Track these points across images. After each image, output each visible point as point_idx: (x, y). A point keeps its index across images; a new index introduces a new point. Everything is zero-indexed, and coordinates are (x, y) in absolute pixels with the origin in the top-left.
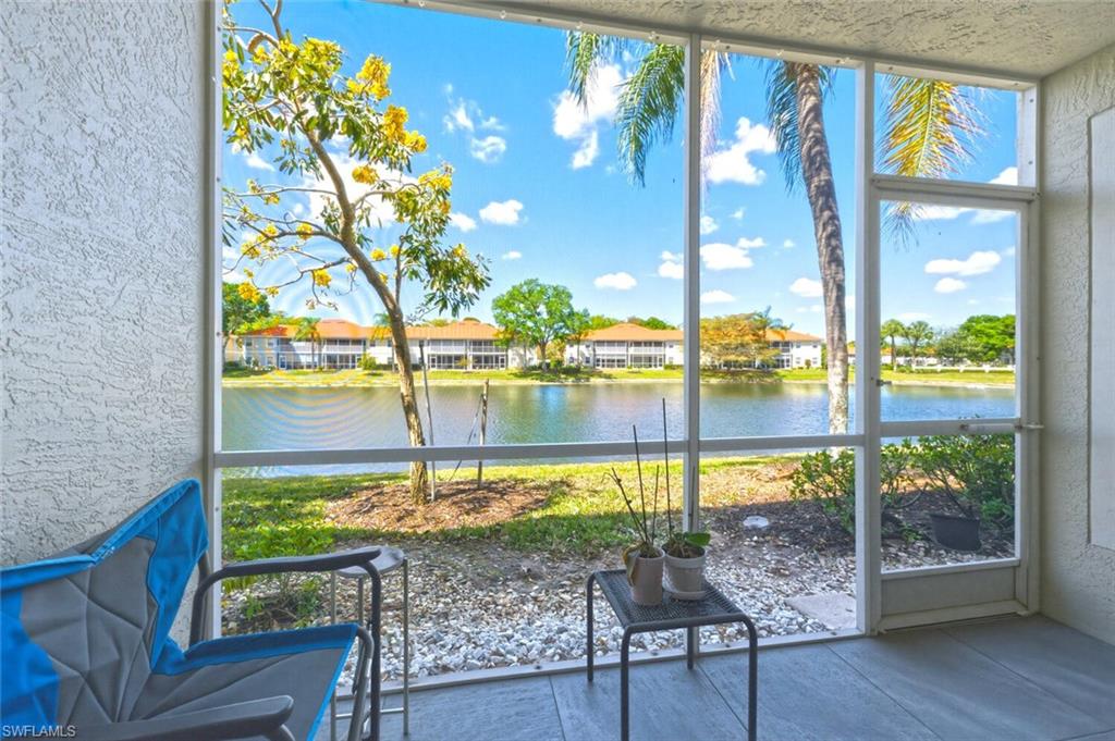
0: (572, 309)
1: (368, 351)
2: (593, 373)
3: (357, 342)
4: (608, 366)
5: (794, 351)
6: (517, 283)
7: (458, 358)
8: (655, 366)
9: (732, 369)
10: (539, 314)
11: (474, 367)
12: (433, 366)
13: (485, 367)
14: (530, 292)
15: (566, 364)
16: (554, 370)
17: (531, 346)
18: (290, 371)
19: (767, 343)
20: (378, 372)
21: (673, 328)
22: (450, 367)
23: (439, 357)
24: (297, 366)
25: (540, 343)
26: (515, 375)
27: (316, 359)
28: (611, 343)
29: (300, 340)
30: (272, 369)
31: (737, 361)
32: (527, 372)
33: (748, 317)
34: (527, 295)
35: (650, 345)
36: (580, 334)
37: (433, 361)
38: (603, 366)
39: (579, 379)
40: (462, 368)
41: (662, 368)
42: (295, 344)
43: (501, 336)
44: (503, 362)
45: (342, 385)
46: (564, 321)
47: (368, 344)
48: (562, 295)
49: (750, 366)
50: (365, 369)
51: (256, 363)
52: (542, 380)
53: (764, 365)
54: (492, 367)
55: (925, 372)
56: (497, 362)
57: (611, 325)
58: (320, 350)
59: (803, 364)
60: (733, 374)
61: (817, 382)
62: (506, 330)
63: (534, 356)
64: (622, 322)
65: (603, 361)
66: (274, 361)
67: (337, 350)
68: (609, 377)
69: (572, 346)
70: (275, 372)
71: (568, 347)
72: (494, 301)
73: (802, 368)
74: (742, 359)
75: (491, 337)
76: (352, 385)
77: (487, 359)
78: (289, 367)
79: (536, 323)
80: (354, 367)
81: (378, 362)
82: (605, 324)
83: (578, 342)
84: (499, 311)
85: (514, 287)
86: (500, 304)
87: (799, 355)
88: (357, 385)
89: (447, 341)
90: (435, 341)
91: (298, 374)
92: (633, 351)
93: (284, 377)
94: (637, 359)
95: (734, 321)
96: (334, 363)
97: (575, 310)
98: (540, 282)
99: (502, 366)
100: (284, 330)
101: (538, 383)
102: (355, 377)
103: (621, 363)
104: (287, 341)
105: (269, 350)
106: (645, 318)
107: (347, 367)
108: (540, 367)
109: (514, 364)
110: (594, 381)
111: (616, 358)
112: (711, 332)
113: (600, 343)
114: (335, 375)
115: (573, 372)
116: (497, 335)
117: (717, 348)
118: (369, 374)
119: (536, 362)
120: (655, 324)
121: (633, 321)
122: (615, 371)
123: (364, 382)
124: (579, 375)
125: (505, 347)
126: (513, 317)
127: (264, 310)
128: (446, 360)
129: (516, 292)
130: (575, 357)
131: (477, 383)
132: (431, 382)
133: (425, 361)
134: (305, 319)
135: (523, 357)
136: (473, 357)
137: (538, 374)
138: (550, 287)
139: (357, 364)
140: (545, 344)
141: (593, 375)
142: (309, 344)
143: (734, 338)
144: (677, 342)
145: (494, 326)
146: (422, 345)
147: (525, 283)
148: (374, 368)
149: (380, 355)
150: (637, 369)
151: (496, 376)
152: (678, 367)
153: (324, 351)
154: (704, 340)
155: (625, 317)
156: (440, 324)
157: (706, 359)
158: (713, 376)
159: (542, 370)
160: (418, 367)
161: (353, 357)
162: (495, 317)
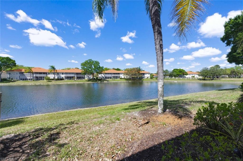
0: (100, 66)
1: (48, 76)
2: (105, 80)
3: (44, 73)
4: (108, 79)
5: (145, 75)
7: (73, 77)
8: (118, 78)
9: (134, 79)
10: (92, 67)
11: (77, 79)
12: (66, 79)
13: (79, 79)
14: (90, 62)
15: (99, 78)
16: (97, 79)
17: (90, 74)
18: (23, 81)
19: (140, 73)
20: (51, 81)
21: (122, 70)
22: (71, 79)
23: (68, 77)
24: (26, 79)
25: (93, 74)
26: (87, 81)
27: (32, 78)
28: (108, 74)
30: (18, 80)
31: (135, 77)
32: (89, 80)
33: (137, 68)
34: (89, 63)
35: (117, 74)
36: (102, 72)
37: (66, 78)
38: (107, 79)
39: (101, 82)
40: (74, 79)
41: (119, 79)
42: (25, 74)
43: (83, 72)
44: (84, 78)
45: (39, 84)
46: (98, 69)
47: (48, 74)
48: (97, 63)
49: (137, 78)
50: (47, 80)
51: (12, 79)
52: (93, 82)
53: (140, 78)
55: (167, 79)
56: (82, 78)
57: (109, 70)
58: (33, 75)
59: (147, 78)
60: (134, 80)
61: (149, 81)
63: (91, 77)
64: (111, 69)
65: (107, 77)
66: (18, 78)
68: (108, 81)
69: (100, 74)
70: (19, 81)
71: (99, 74)
72: (81, 64)
73: (146, 78)
74: (136, 77)
76: (42, 84)
77: (80, 77)
78: (23, 80)
79: (91, 69)
80: (44, 80)
81: (50, 78)
82: (107, 69)
83: (101, 73)
84: (82, 66)
85: (86, 61)
86: (83, 64)
87: (147, 76)
88: (44, 84)
89: (70, 73)
90: (66, 73)
91: (26, 82)
92: (113, 75)
93: (21, 82)
94: (114, 77)
95: (134, 69)
96: (37, 79)
97: (101, 66)
98: (92, 60)
99: (84, 79)
100: (22, 70)
101: (92, 82)
102: (43, 82)
103: (111, 78)
104: (23, 73)
105: (17, 75)
106: (116, 68)
107: (41, 80)
108: (93, 79)
109: (86, 78)
110: (105, 82)
111: (109, 77)
112: (129, 71)
113: (106, 74)
114: (38, 82)
115: (101, 80)
117: (130, 74)
118: (48, 81)
119: (91, 78)
120: (118, 70)
121: (114, 69)
122: (109, 79)
123: (46, 83)
124: (101, 81)
125: (84, 75)
126: (86, 68)
127: (14, 64)
128: (70, 78)
129: (86, 62)
130: (101, 77)
131: (77, 83)
132: (65, 83)
133: (64, 78)
134: (28, 67)
135: (88, 77)
136: (77, 77)
137: (92, 81)
138: (95, 61)
139: (44, 79)
140: (94, 74)
141: (104, 81)
142: (29, 74)
143: (134, 73)
144: (123, 73)
145: (81, 70)
146: (63, 74)
147: (89, 60)
148: (49, 80)
149: (51, 76)
150: (114, 79)
151: (82, 81)
152: (123, 78)
153: (34, 76)
154: (128, 73)
155: (112, 68)
156: (69, 69)
157: (128, 77)
158: (130, 80)
159: (93, 80)
160: (62, 79)
161: (43, 77)
162: (82, 68)
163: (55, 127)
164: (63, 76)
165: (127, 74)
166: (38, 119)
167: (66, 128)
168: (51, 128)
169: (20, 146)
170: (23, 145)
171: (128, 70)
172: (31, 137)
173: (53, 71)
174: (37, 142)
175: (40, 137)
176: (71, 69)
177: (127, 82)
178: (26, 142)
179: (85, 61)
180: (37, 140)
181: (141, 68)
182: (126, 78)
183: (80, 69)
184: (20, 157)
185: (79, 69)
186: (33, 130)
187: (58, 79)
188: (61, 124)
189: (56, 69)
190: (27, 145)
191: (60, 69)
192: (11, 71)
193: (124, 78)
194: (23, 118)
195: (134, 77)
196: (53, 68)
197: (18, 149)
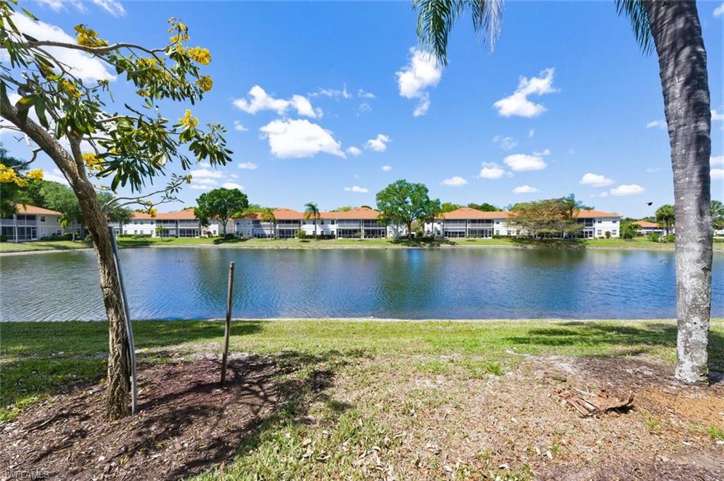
0: (428, 199)
1: (301, 227)
2: (442, 241)
3: (296, 222)
4: (453, 237)
5: (597, 225)
6: (392, 183)
7: (355, 231)
8: (486, 236)
9: (545, 238)
10: (406, 203)
11: (365, 237)
12: (340, 236)
13: (372, 237)
14: (401, 188)
15: (424, 235)
16: (420, 239)
17: (402, 223)
18: (259, 239)
19: (574, 219)
20: (307, 240)
21: (501, 210)
22: (350, 237)
23: (343, 230)
24: (263, 236)
25: (408, 222)
26: (391, 242)
27: (273, 232)
28: (455, 221)
29: (264, 221)
30: (250, 238)
32: (398, 240)
33: (558, 201)
34: (398, 191)
35: (483, 222)
36: (434, 216)
37: (340, 233)
38: (449, 236)
39: (433, 245)
40: (358, 237)
41: (491, 238)
42: (262, 223)
43: (382, 218)
44: (384, 234)
45: (286, 247)
46: (423, 207)
47: (302, 222)
48: (422, 190)
49: (559, 236)
50: (300, 238)
51: (241, 235)
52: (409, 246)
53: (570, 235)
54: (377, 237)
56: (380, 234)
57: (456, 209)
58: (275, 227)
59: (603, 235)
60: (546, 242)
61: (616, 248)
62: (385, 213)
63: (403, 230)
64: (465, 207)
65: (450, 233)
66: (251, 233)
68: (453, 244)
69: (428, 223)
70: (251, 239)
72: (377, 195)
73: (603, 238)
74: (553, 231)
75: (376, 218)
76: (291, 248)
77: (373, 232)
78: (259, 237)
79: (404, 209)
80: (294, 237)
81: (307, 234)
82: (451, 208)
83: (432, 220)
84: (380, 201)
85: (390, 186)
86: (381, 196)
87: (601, 228)
88: (294, 248)
89: (348, 221)
90: (340, 221)
91: (264, 241)
92: (469, 226)
93: (255, 242)
94: (473, 232)
95: (547, 204)
96: (284, 235)
97: (431, 199)
98: (407, 182)
99: (383, 236)
100: (257, 215)
101: (406, 247)
102: (293, 243)
103: (462, 234)
104: (258, 222)
105: (248, 228)
106: (480, 204)
107: (290, 237)
108: (407, 237)
109: (390, 235)
110: (443, 246)
111: (458, 231)
112: (529, 213)
113: (447, 221)
114: (283, 242)
115: (430, 240)
116: (379, 216)
117: (532, 224)
118: (302, 241)
119: (404, 234)
120: (486, 208)
121: (472, 206)
122: (458, 240)
123: (298, 246)
124: (433, 242)
125: (384, 224)
126: (389, 205)
127: (246, 204)
128: (348, 233)
129: (391, 189)
130: (431, 230)
131: (366, 247)
132: (338, 247)
133: (335, 233)
134: (267, 209)
135: (396, 230)
136: (365, 230)
137: (406, 242)
138: (414, 185)
139: (295, 235)
140: (410, 222)
141: (442, 243)
142: (269, 223)
143: (546, 217)
144: (503, 220)
145: (377, 211)
146: (333, 223)
147: (397, 183)
148: (305, 237)
149: (308, 229)
150: (473, 238)
151: (379, 243)
152: (503, 237)
153: (277, 228)
154: (523, 218)
155: (465, 204)
156: (347, 210)
157: (524, 232)
158: (529, 243)
159: (409, 239)
160: (331, 237)
161: (293, 230)
162: (378, 205)
163: (320, 356)
164: (333, 228)
165: (518, 223)
166: (285, 328)
167: (346, 363)
168: (313, 357)
169: (260, 383)
170: (265, 382)
171: (523, 209)
172: (278, 369)
173: (312, 217)
174: (289, 383)
175: (293, 371)
176: (352, 208)
177: (519, 247)
178: (269, 376)
179: (388, 186)
180: (289, 377)
181: (576, 200)
182: (515, 237)
183: (373, 209)
184: (261, 406)
185: (371, 209)
186: (280, 353)
187: (322, 237)
188: (333, 352)
189: (320, 212)
190: (271, 384)
191: (328, 211)
192: (240, 217)
193: (507, 237)
194: (259, 322)
195: (548, 233)
196: (313, 208)
197: (257, 388)
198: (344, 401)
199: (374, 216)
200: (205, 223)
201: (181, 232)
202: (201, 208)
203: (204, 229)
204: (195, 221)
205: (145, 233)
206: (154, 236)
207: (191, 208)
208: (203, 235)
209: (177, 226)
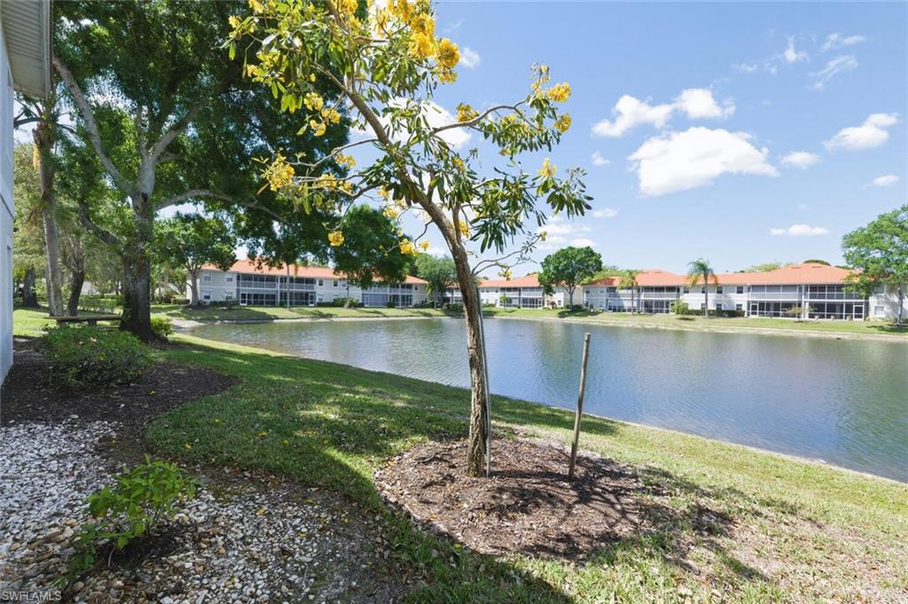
1: (681, 297)
3: (671, 289)
6: (889, 211)
7: (788, 305)
11: (811, 316)
12: (754, 313)
13: (829, 317)
18: (615, 313)
20: (690, 317)
22: (777, 315)
23: (762, 305)
24: (618, 309)
26: (882, 328)
27: (635, 304)
29: (622, 288)
30: (603, 310)
37: (754, 308)
40: (793, 316)
42: (619, 292)
43: (856, 280)
44: (861, 311)
45: (654, 326)
47: (682, 290)
50: (678, 313)
51: (592, 307)
54: (841, 317)
56: (849, 311)
58: (639, 296)
62: (866, 271)
66: (604, 305)
67: (654, 297)
70: (604, 313)
72: (846, 237)
75: (841, 282)
76: (663, 328)
77: (833, 307)
78: (615, 310)
80: (667, 312)
81: (690, 308)
84: (853, 249)
85: (882, 217)
86: (856, 240)
88: (668, 328)
89: (773, 287)
90: (755, 288)
91: (622, 315)
93: (610, 317)
96: (649, 308)
99: (858, 317)
100: (613, 280)
102: (666, 321)
104: (614, 289)
105: (601, 297)
107: (661, 311)
109: (879, 314)
114: (650, 318)
116: (850, 277)
118: (681, 319)
123: (675, 325)
125: (863, 293)
126: (878, 255)
127: (599, 266)
128: (772, 308)
129: (885, 223)
131: (814, 334)
132: (749, 330)
133: (744, 308)
134: (628, 271)
135: (893, 305)
136: (811, 304)
139: (670, 309)
142: (630, 292)
145: (844, 267)
146: (740, 292)
148: (686, 313)
149: (694, 300)
151: (847, 329)
153: (642, 298)
156: (770, 269)
160: (735, 313)
161: (668, 303)
162: (848, 257)
163: (709, 490)
164: (742, 300)
166: (650, 438)
167: (758, 514)
168: (697, 487)
169: (617, 493)
170: (623, 495)
172: (641, 485)
173: (701, 282)
174: (657, 507)
175: (663, 495)
176: (782, 266)
178: (629, 490)
179: (876, 219)
180: (657, 499)
183: (833, 264)
184: (617, 521)
185: (828, 264)
186: (643, 467)
187: (720, 313)
188: (732, 490)
189: (715, 273)
190: (631, 501)
191: (731, 272)
192: (590, 283)
194: (613, 422)
196: (703, 268)
197: (612, 498)
198: (752, 566)
199: (837, 277)
200: (549, 291)
201: (524, 302)
202: (546, 272)
203: (547, 298)
204: (539, 288)
205: (490, 302)
206: (498, 305)
207: (535, 273)
208: (546, 306)
209: (520, 295)
